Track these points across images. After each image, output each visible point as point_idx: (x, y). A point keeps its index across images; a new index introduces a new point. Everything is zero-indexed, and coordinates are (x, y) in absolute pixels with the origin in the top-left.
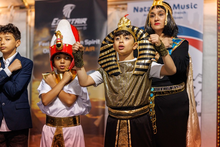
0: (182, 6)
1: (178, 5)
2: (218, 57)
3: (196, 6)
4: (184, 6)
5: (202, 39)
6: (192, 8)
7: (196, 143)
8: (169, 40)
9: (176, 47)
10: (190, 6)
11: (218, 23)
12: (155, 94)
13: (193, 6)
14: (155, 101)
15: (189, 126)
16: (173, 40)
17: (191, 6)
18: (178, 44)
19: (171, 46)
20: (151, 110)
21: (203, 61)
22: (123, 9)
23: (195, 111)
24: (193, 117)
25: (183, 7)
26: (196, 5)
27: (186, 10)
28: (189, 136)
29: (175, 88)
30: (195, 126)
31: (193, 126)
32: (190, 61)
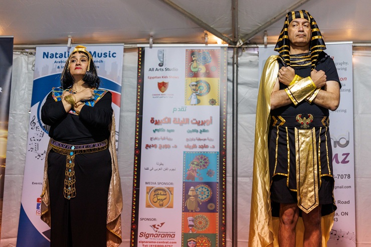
0: (98, 54)
1: (95, 53)
2: (137, 113)
3: (114, 55)
4: (101, 54)
5: (121, 92)
6: (110, 57)
7: (118, 207)
8: (91, 91)
9: (99, 98)
10: (107, 55)
11: (138, 75)
12: (75, 152)
13: (111, 55)
14: (76, 161)
15: (111, 187)
16: (95, 91)
17: (109, 54)
18: (101, 96)
19: (93, 98)
20: (70, 170)
21: (120, 116)
22: (31, 54)
23: (117, 171)
24: (115, 178)
25: (100, 56)
26: (115, 53)
27: (102, 58)
28: (111, 199)
29: (98, 145)
30: (117, 187)
31: (115, 187)
32: (113, 115)
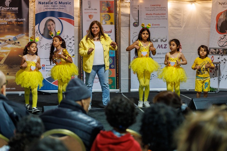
0: (63, 3)
10: (67, 3)
26: (70, 3)
